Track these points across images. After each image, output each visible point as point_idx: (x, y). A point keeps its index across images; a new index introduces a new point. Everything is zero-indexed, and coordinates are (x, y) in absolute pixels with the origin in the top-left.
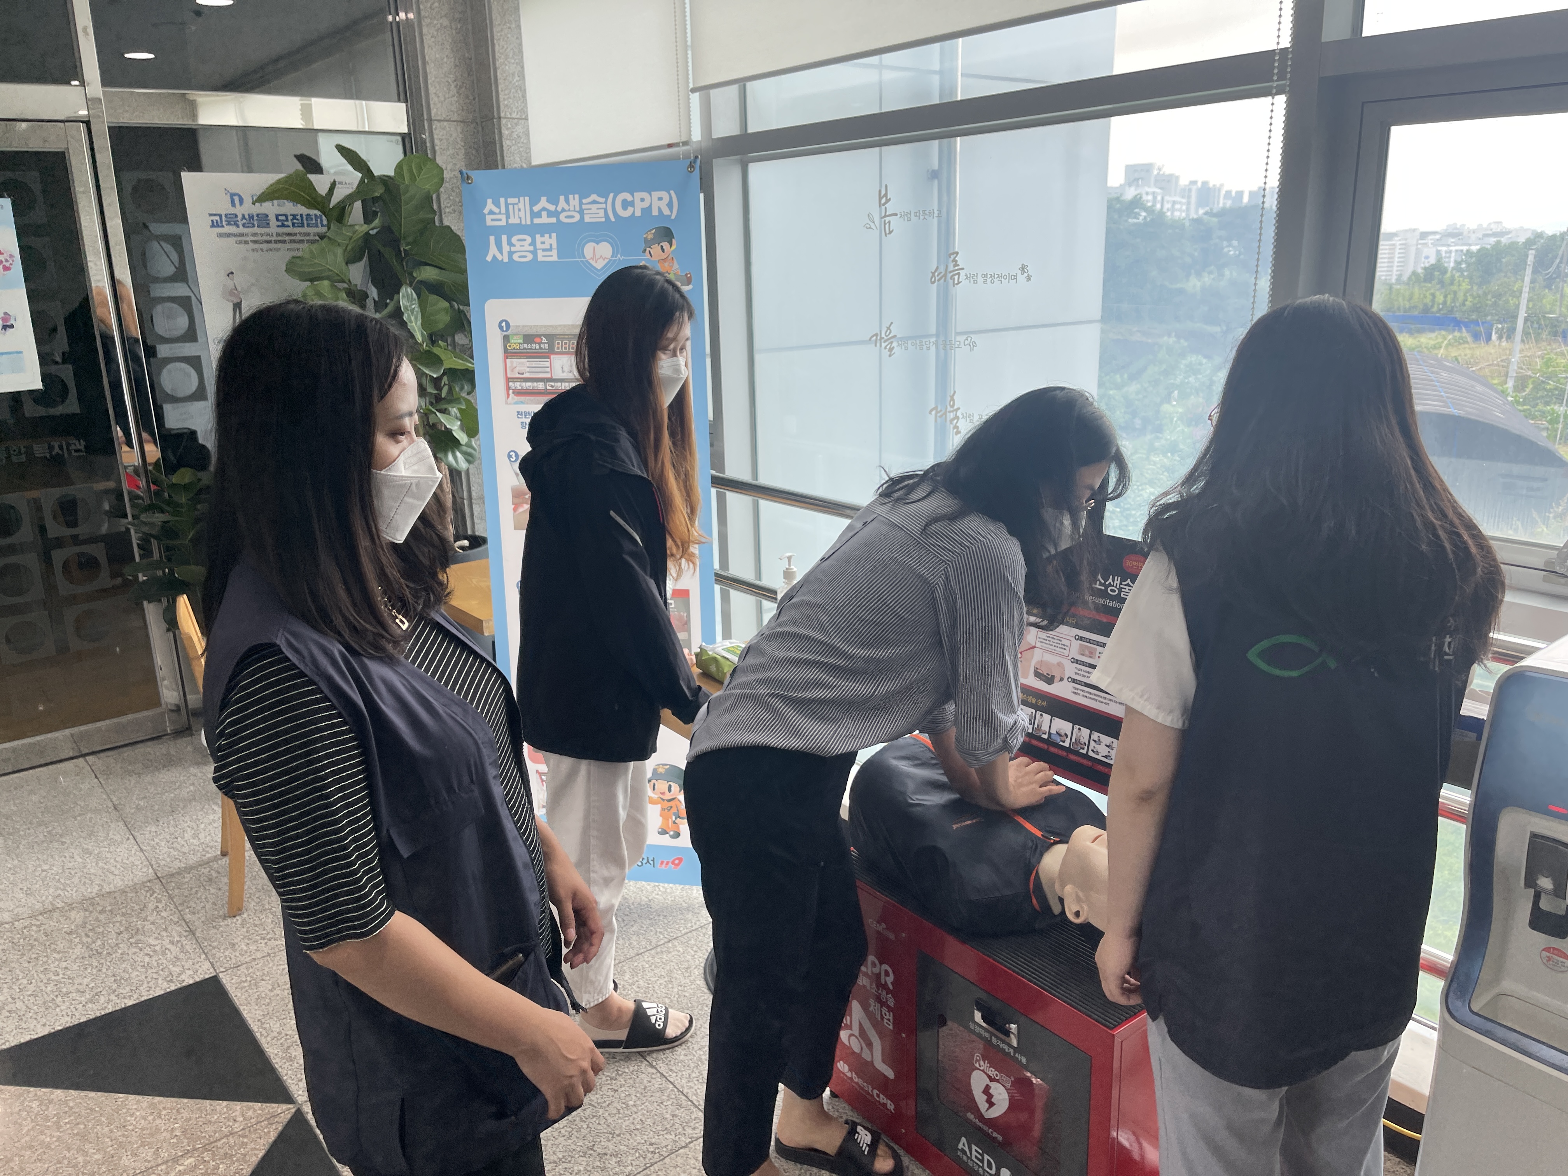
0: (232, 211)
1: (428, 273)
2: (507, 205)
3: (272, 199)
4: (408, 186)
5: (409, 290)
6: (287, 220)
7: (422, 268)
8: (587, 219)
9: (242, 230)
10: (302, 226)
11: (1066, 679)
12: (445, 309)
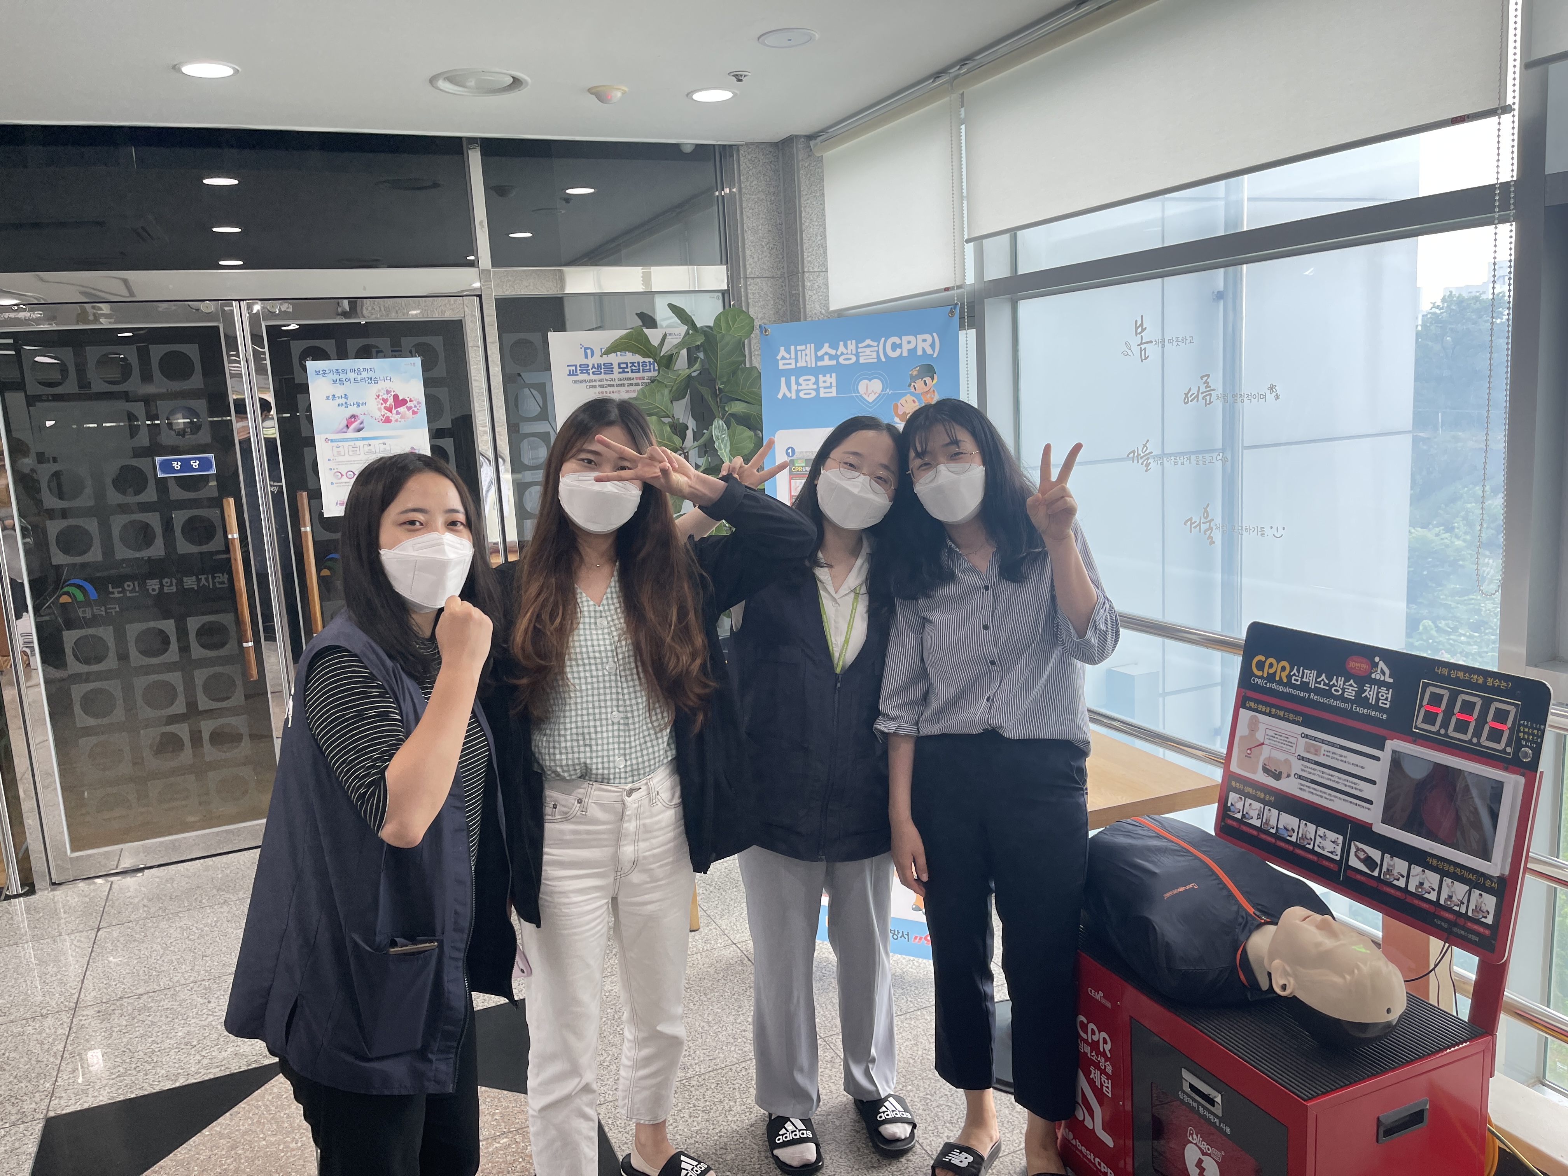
0: (585, 361)
1: (737, 407)
2: (796, 351)
3: (616, 352)
4: (723, 336)
5: (721, 422)
6: (627, 367)
7: (733, 403)
8: (862, 360)
9: (592, 377)
10: (639, 372)
11: (1292, 775)
12: (750, 437)
